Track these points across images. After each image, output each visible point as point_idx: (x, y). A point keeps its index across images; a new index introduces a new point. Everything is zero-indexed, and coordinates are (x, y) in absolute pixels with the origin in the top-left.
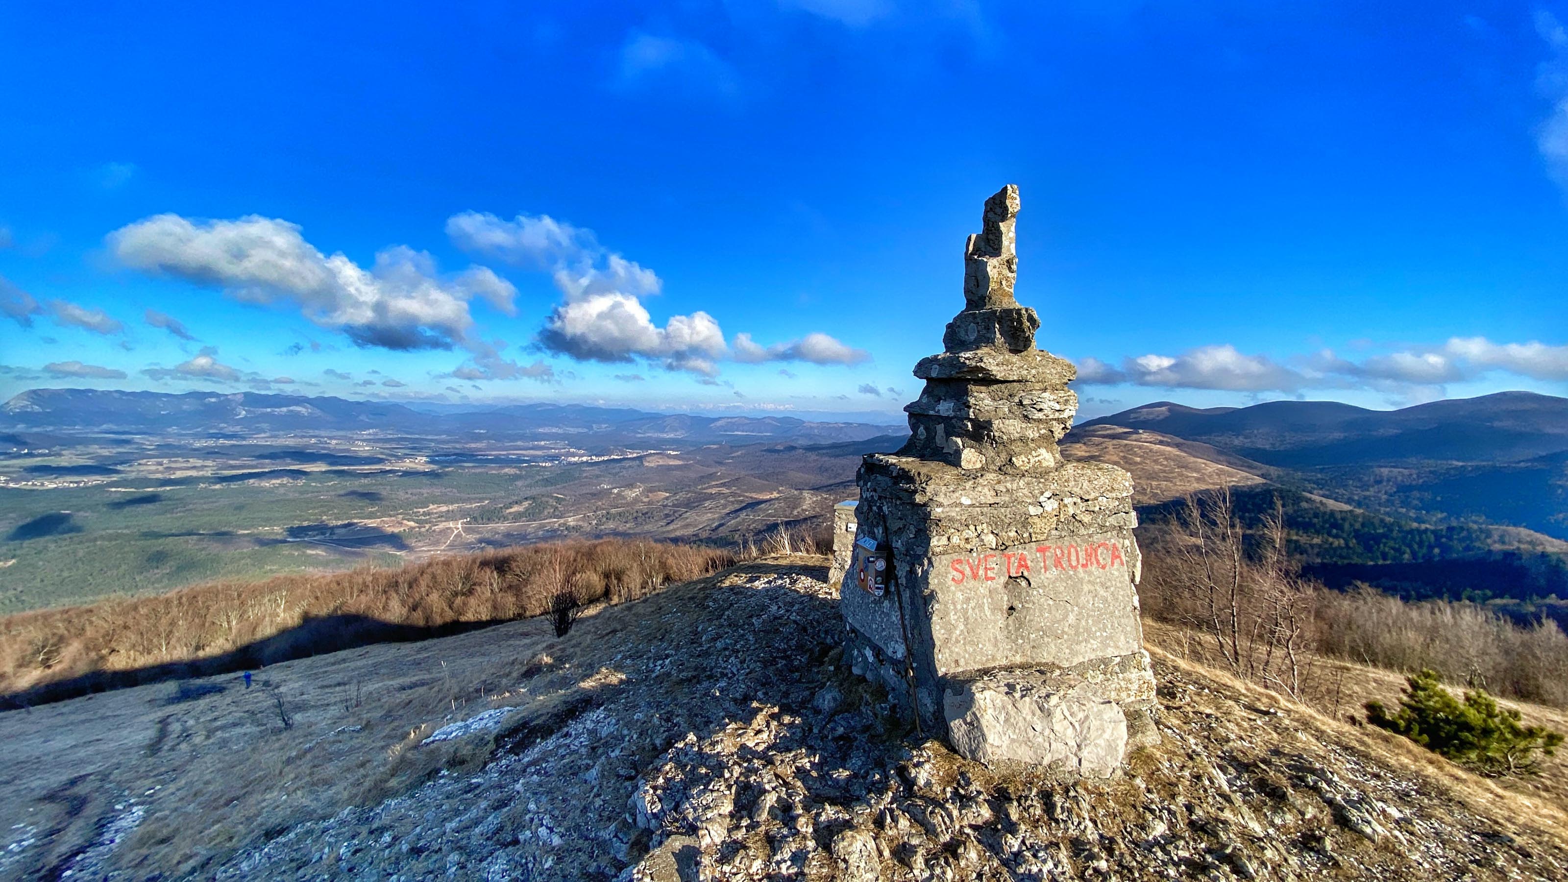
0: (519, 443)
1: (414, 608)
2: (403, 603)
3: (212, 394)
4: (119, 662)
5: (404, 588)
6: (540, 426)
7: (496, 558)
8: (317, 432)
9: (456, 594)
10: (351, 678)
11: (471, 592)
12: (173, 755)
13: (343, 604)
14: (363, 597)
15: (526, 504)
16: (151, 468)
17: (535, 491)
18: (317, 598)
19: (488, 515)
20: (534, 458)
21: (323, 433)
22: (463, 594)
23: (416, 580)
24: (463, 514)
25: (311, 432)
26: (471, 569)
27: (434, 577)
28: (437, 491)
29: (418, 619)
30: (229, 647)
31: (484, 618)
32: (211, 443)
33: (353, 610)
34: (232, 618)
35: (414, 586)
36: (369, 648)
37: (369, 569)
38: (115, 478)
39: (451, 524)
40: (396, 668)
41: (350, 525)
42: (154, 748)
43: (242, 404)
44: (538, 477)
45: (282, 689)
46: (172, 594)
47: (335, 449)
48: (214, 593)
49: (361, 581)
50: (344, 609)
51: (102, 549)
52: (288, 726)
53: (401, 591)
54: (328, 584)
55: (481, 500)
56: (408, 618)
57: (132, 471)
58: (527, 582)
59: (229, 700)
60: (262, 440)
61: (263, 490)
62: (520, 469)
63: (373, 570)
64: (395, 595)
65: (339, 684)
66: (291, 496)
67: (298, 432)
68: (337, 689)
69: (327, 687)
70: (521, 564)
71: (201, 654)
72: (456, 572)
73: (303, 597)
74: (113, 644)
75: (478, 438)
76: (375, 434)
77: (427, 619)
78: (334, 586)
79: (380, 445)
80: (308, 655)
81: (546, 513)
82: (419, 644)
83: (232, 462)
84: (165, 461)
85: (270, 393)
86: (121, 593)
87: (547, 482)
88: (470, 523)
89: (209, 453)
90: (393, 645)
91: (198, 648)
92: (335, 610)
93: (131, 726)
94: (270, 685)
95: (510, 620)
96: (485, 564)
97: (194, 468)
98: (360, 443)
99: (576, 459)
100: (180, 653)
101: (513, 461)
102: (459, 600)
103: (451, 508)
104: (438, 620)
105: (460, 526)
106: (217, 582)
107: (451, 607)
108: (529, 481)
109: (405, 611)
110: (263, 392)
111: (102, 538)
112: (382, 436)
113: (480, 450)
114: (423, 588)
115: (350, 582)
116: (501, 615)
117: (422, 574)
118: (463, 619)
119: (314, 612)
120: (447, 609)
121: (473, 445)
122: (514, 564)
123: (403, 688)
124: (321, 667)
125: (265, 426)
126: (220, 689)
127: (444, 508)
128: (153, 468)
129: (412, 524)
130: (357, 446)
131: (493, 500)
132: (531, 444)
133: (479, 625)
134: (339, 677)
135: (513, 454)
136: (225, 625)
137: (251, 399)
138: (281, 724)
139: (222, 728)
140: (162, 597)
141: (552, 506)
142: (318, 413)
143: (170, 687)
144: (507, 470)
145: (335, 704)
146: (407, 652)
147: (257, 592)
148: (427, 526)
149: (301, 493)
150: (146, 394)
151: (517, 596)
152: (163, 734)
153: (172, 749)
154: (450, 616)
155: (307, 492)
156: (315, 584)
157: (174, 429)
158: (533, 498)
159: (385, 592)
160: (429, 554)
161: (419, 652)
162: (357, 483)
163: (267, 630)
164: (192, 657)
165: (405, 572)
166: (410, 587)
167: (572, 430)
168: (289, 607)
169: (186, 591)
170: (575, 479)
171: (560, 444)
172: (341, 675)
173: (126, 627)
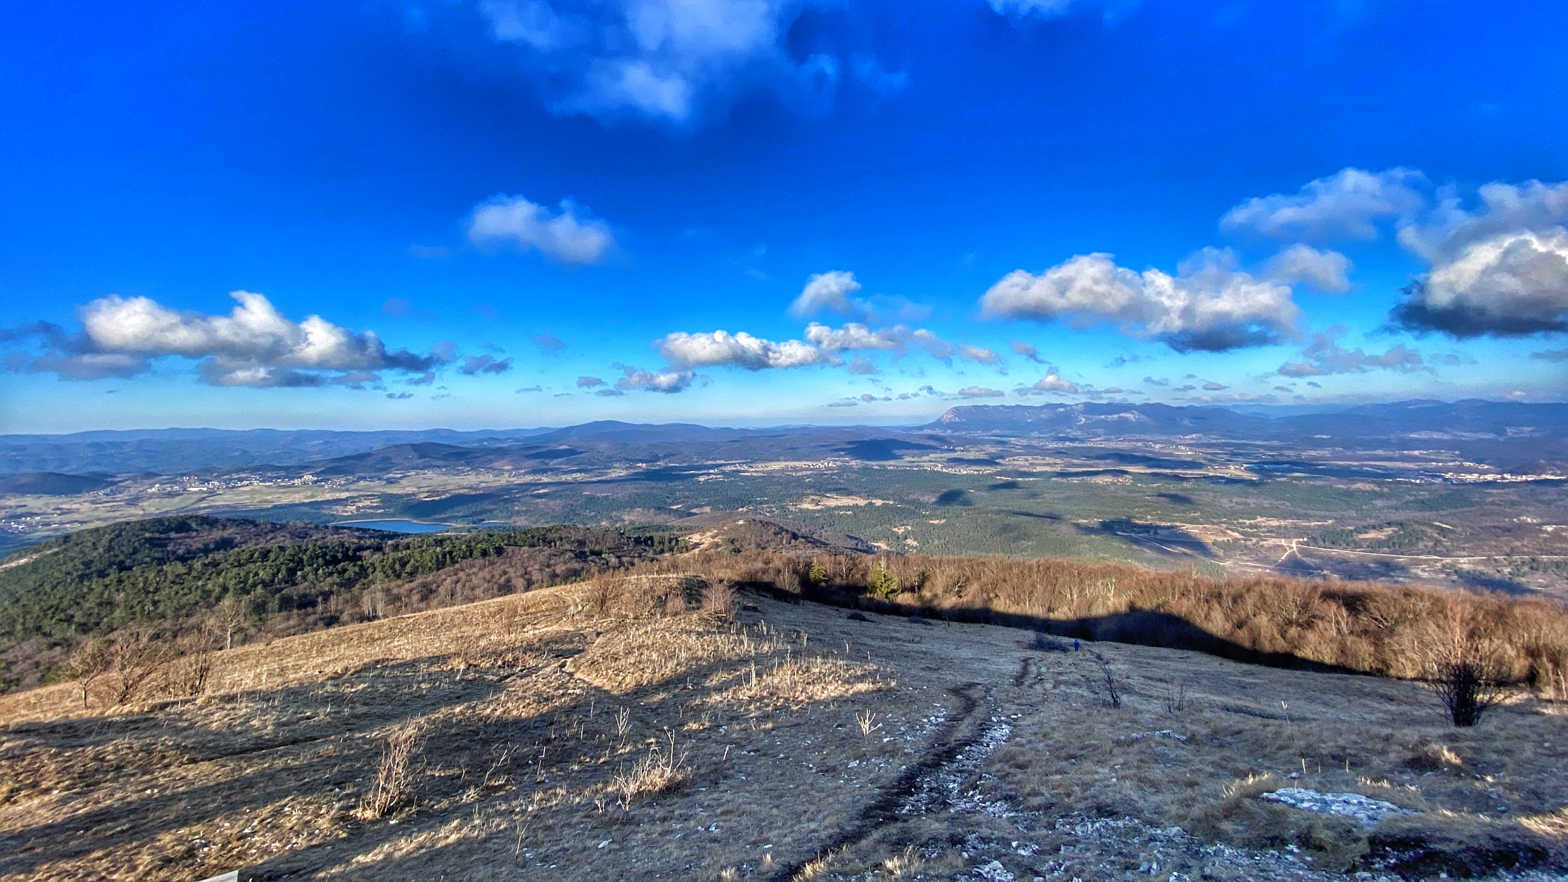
0: (1380, 452)
1: (1240, 625)
2: (1227, 618)
3: (1062, 405)
4: (1001, 605)
5: (1228, 602)
6: (1412, 432)
7: (1345, 592)
8: (1143, 437)
9: (1290, 623)
10: (1173, 678)
11: (1309, 625)
12: (1031, 691)
13: (1165, 603)
14: (1184, 601)
15: (1389, 531)
16: (1021, 463)
17: (1402, 516)
18: (1141, 591)
19: (1333, 538)
20: (1402, 472)
21: (1148, 437)
22: (1300, 625)
23: (1241, 596)
24: (1299, 532)
25: (1138, 436)
26: (1310, 597)
27: (1262, 596)
28: (1266, 504)
29: (1243, 637)
30: (1071, 615)
31: (1327, 660)
32: (1060, 445)
33: (1175, 612)
34: (1074, 592)
35: (1239, 601)
36: (1190, 653)
37: (1191, 574)
38: (999, 468)
39: (1283, 542)
40: (1218, 684)
41: (1172, 527)
42: (1019, 679)
43: (1083, 412)
44: (1407, 497)
45: (1112, 667)
46: (1034, 562)
47: (1159, 453)
48: (1060, 568)
49: (1182, 584)
50: (1167, 608)
51: (991, 520)
52: (1116, 704)
53: (1225, 605)
54: (1151, 580)
55: (1324, 518)
56: (1232, 634)
57: (1008, 463)
58: (1391, 632)
59: (1070, 661)
60: (1097, 443)
61: (1096, 486)
62: (1379, 484)
63: (1194, 576)
64: (1217, 606)
65: (1161, 680)
66: (1120, 493)
67: (1127, 436)
68: (1159, 684)
69: (1150, 678)
70: (1383, 608)
71: (1052, 616)
72: (1290, 597)
73: (1130, 588)
74: (997, 592)
75: (1321, 444)
76: (1200, 439)
77: (1254, 641)
78: (1157, 583)
79: (1203, 450)
80: (1134, 643)
81: (1421, 545)
82: (1245, 667)
83: (1075, 461)
84: (1030, 458)
85: (1104, 402)
86: (1002, 554)
87: (1424, 505)
88: (1307, 544)
89: (1058, 453)
90: (1214, 658)
91: (1050, 610)
92: (1158, 606)
93: (1006, 656)
94: (1101, 659)
95: (1365, 673)
96: (1329, 595)
97: (1049, 464)
98: (1183, 448)
99: (1475, 476)
100: (1036, 610)
101: (1368, 474)
102: (1293, 631)
103: (1283, 523)
104: (1267, 647)
105: (1294, 545)
106: (1064, 560)
107: (1283, 637)
108: (1394, 502)
109: (1228, 626)
110: (1098, 402)
111: (992, 512)
112: (1204, 441)
113: (1323, 458)
114: (1250, 608)
115: (1172, 582)
116: (1352, 663)
117: (1248, 590)
118: (1299, 654)
119: (1139, 604)
120: (1278, 636)
121: (1313, 453)
122: (1371, 605)
123: (1227, 709)
124: (1145, 657)
125: (1099, 431)
126: (1064, 649)
127: (1274, 523)
128: (1022, 463)
129: (1236, 535)
130: (1179, 450)
131: (1340, 520)
132: (1397, 454)
133: (1319, 667)
134: (1161, 673)
135: (1369, 465)
136: (1069, 596)
137: (1090, 409)
138: (1109, 699)
139: (1065, 683)
140: (1027, 563)
141: (1431, 538)
142: (1144, 418)
143: (1030, 635)
144: (1359, 485)
145: (1158, 698)
146: (1230, 670)
147: (1093, 575)
148: (1254, 540)
149: (1129, 492)
150: (1018, 407)
151: (1376, 645)
152: (1025, 672)
153: (1031, 686)
154: (1281, 645)
155: (1133, 491)
156: (1140, 578)
157: (1035, 434)
158: (1401, 524)
159: (1207, 601)
160: (1255, 570)
161: (1245, 674)
162: (1180, 486)
163: (1099, 610)
164: (1046, 616)
165: (1229, 584)
166: (1235, 601)
167: (1467, 436)
168: (1118, 594)
169: (1042, 561)
170: (1472, 504)
171: (1445, 454)
172: (1163, 672)
173: (1005, 580)
